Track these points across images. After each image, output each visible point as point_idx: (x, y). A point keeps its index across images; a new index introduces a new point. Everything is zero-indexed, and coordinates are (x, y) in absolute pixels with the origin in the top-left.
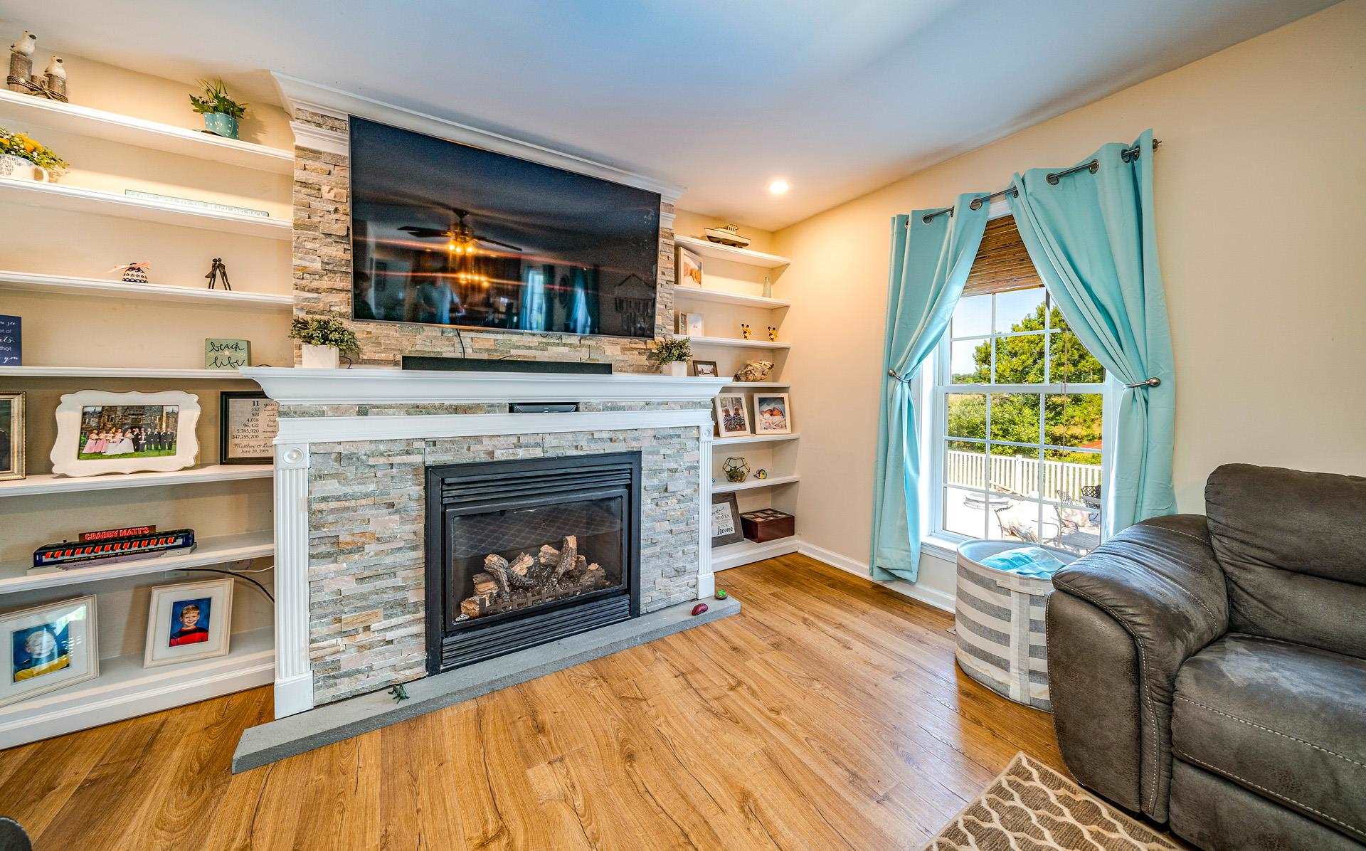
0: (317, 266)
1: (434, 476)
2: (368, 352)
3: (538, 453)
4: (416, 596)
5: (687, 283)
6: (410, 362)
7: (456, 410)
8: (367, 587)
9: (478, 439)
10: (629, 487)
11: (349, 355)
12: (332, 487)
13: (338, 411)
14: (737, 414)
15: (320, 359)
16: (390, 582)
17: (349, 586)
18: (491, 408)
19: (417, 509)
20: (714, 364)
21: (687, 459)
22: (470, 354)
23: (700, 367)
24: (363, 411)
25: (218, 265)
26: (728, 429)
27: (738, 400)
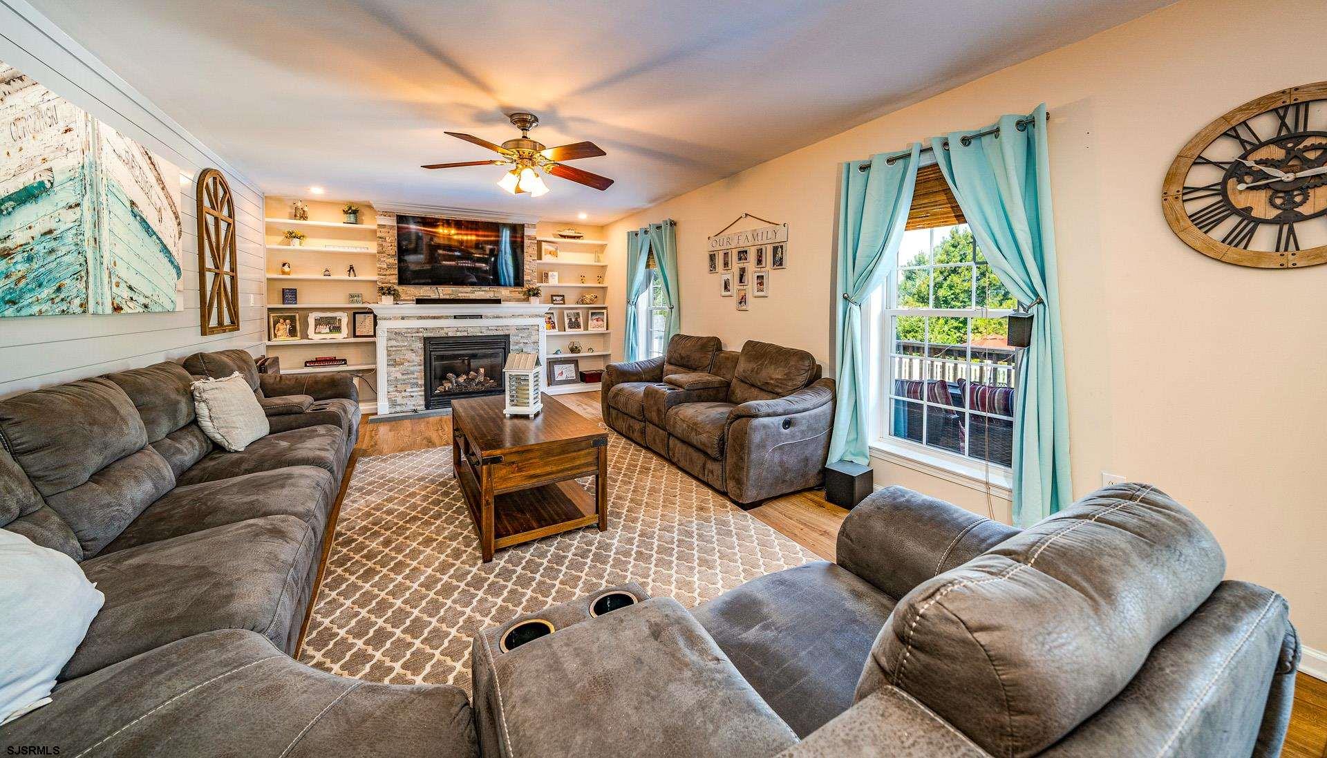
0: (385, 266)
1: (427, 341)
2: (403, 297)
3: (465, 334)
4: (421, 382)
5: (547, 259)
6: (419, 301)
7: (434, 318)
8: (405, 377)
9: (442, 328)
10: (504, 349)
11: (396, 297)
12: (393, 343)
13: (396, 318)
14: (576, 319)
15: (387, 300)
16: (413, 376)
17: (399, 376)
18: (447, 317)
19: (421, 352)
20: (563, 296)
21: (533, 339)
22: (442, 297)
23: (554, 298)
24: (403, 318)
25: (352, 268)
26: (570, 327)
27: (578, 314)
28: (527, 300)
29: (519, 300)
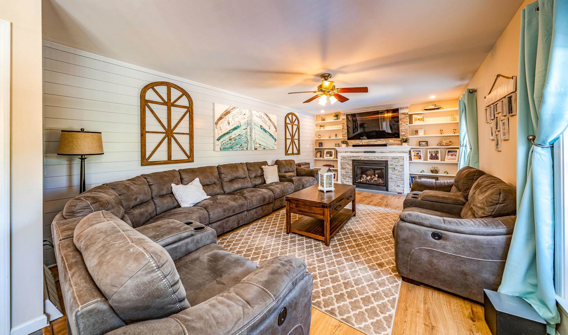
0: (344, 133)
1: (353, 161)
2: (350, 144)
3: (368, 159)
4: (351, 176)
5: (417, 123)
6: (354, 146)
7: (356, 152)
8: (346, 174)
9: (359, 156)
10: (385, 167)
11: (347, 144)
12: (343, 161)
13: (343, 152)
14: (436, 155)
15: (344, 146)
16: (348, 174)
17: (345, 173)
18: (361, 152)
19: (351, 165)
20: (427, 142)
21: (401, 163)
22: (364, 144)
23: (421, 143)
24: (346, 152)
25: (336, 135)
26: (431, 159)
27: (437, 152)
28: (402, 144)
29: (398, 145)
